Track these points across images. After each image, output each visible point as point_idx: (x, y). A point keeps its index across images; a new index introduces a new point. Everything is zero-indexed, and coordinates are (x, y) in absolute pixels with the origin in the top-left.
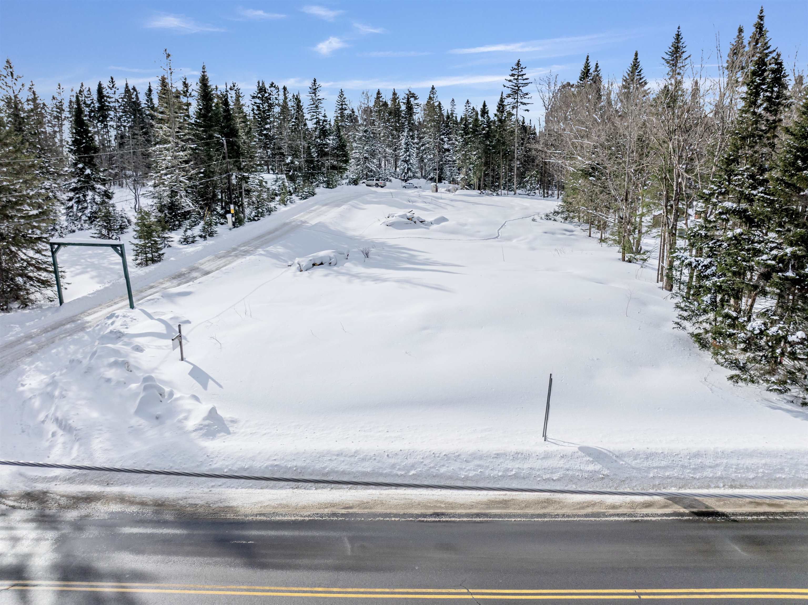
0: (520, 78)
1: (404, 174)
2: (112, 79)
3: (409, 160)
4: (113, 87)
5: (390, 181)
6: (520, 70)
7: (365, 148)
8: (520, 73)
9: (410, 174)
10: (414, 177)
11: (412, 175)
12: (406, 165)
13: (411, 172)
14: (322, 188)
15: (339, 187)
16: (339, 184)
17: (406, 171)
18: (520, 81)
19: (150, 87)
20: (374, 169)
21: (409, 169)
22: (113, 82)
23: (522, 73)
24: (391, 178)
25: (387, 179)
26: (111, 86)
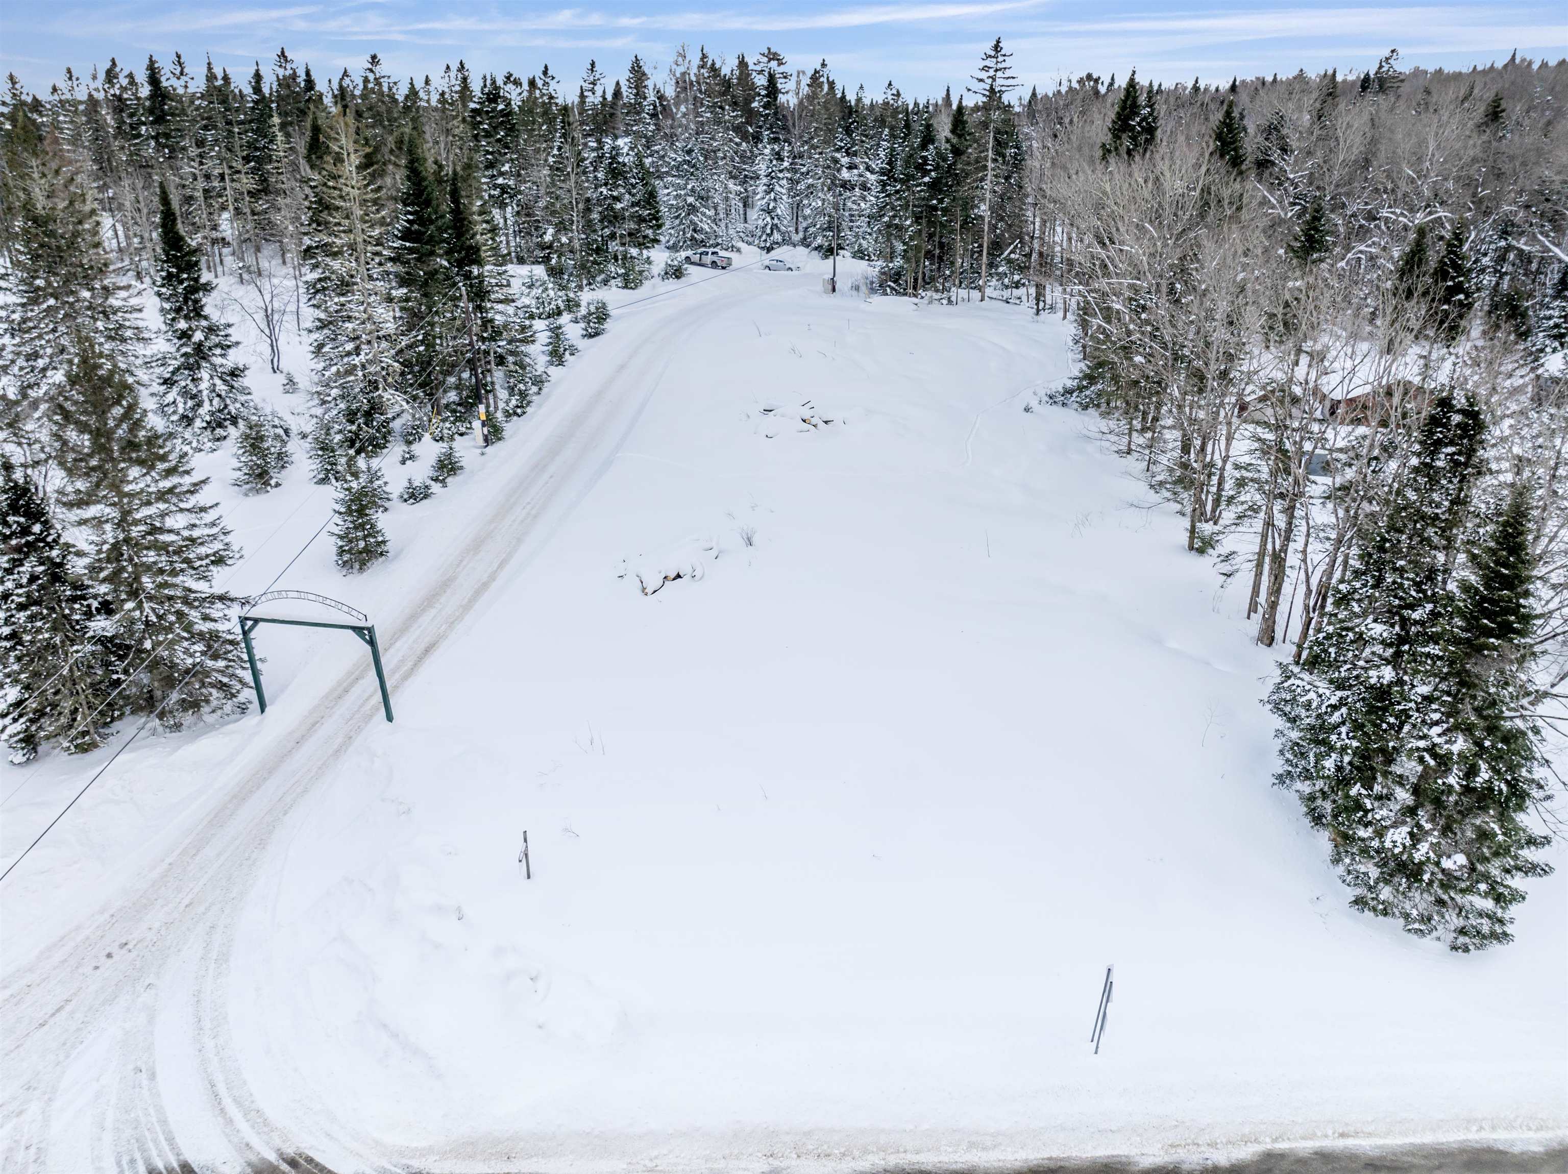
0: (999, 74)
1: (764, 237)
2: (179, 57)
3: (775, 208)
4: (182, 73)
5: (739, 250)
6: (1000, 59)
7: (689, 187)
8: (1000, 66)
9: (777, 236)
10: (786, 241)
11: (780, 240)
12: (768, 219)
13: (779, 230)
14: (614, 289)
15: (647, 283)
16: (646, 279)
17: (769, 231)
18: (999, 81)
19: (257, 71)
20: (706, 227)
21: (774, 227)
22: (180, 64)
23: (1003, 65)
24: (740, 244)
25: (733, 246)
26: (178, 72)
